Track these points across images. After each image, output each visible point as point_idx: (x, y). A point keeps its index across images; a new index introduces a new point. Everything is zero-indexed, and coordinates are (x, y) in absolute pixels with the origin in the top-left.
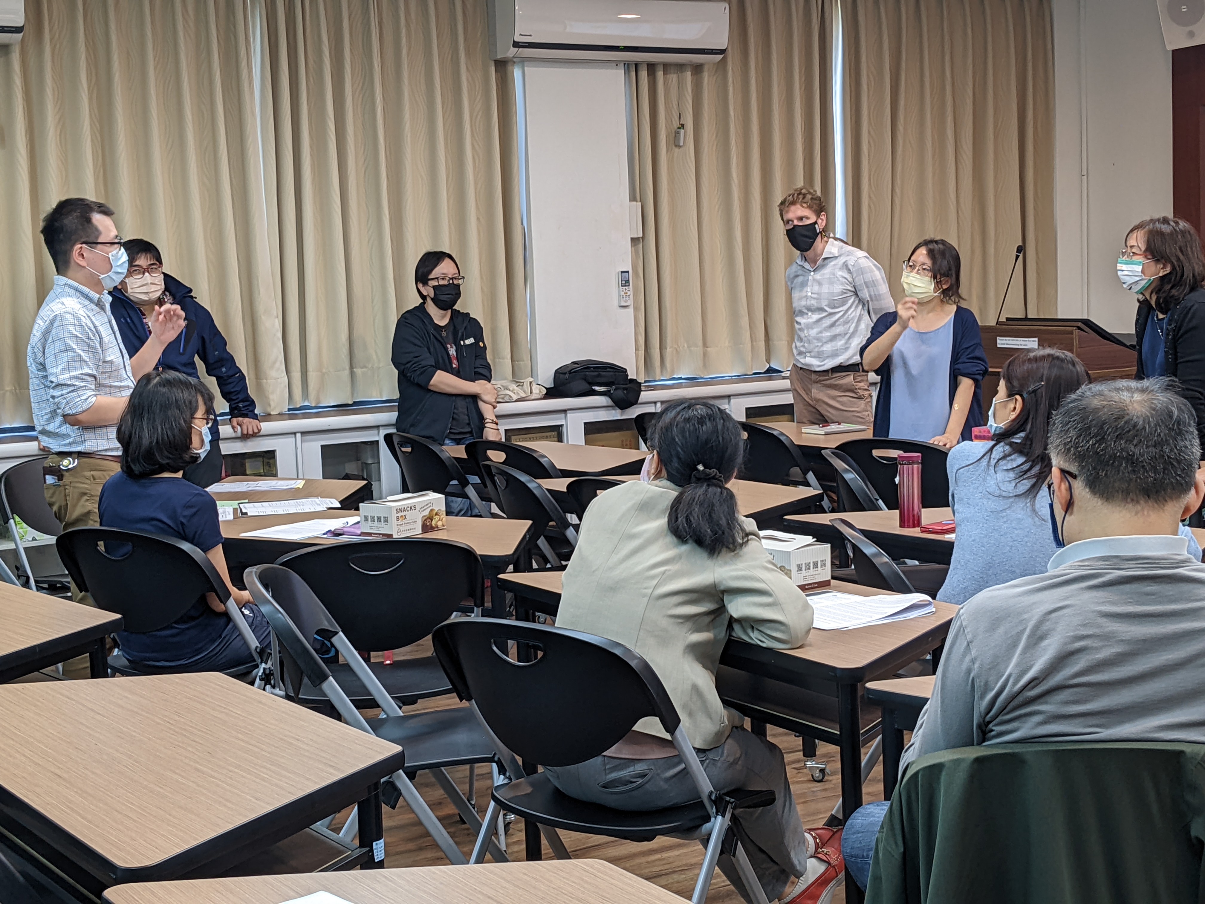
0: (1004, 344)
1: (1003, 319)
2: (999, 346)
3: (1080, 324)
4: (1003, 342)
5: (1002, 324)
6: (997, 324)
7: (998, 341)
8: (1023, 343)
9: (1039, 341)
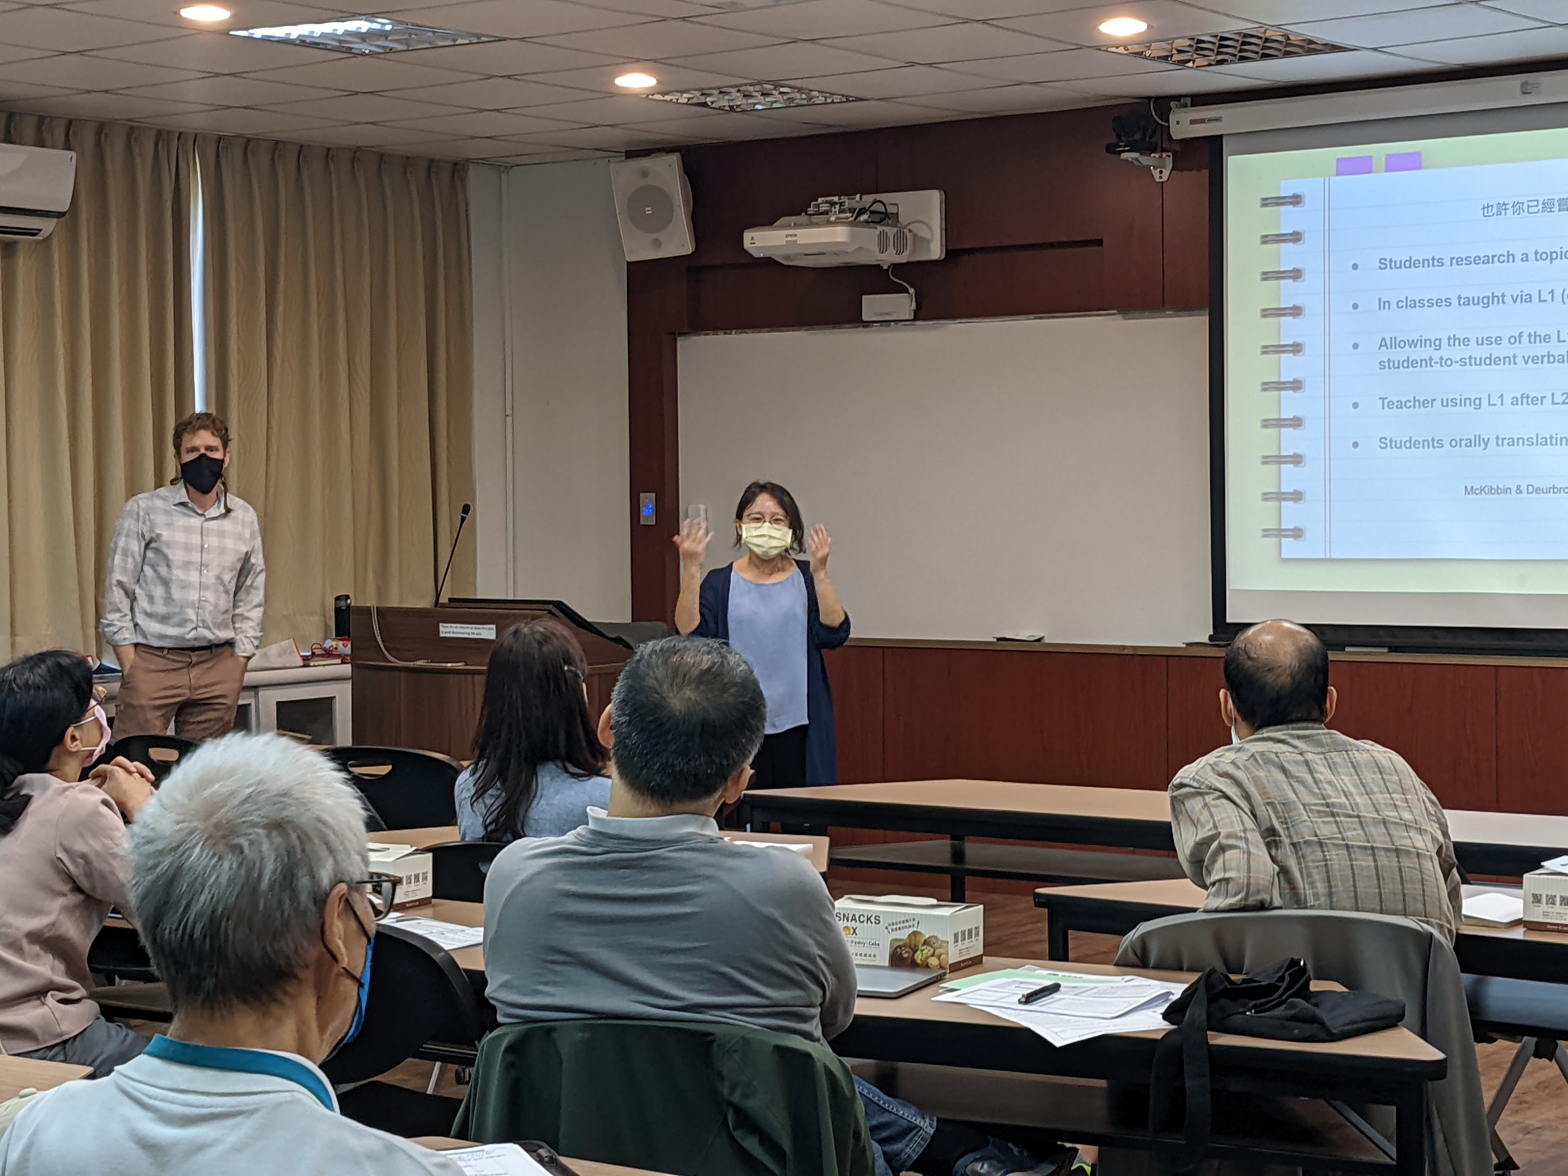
0: (449, 633)
1: (444, 599)
2: (442, 635)
3: (550, 607)
4: (448, 630)
5: (444, 606)
6: (436, 606)
7: (441, 629)
8: (476, 631)
9: (497, 628)
